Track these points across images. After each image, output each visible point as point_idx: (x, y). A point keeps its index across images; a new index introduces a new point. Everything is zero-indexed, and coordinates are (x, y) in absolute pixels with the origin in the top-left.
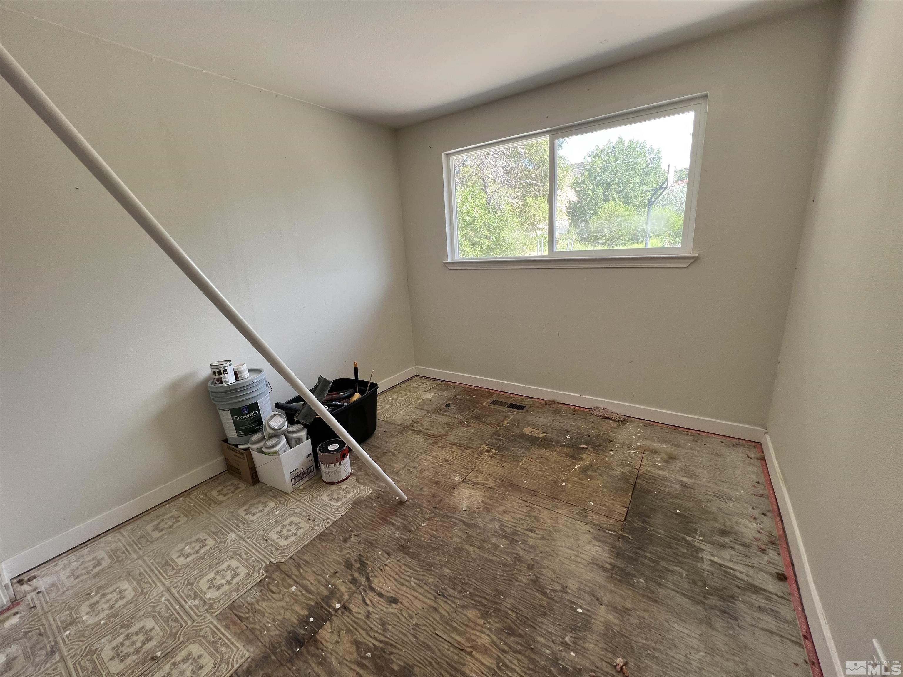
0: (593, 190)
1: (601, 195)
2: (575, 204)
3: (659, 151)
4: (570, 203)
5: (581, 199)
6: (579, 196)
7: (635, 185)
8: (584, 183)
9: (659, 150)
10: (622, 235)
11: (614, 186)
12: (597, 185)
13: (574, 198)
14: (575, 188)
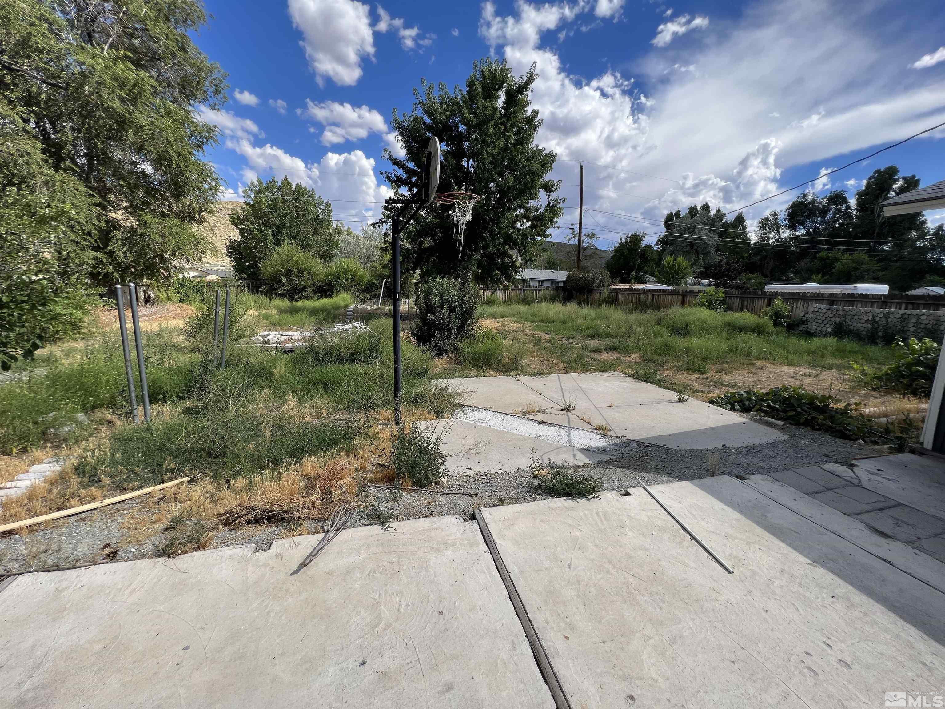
0: (260, 230)
1: (270, 237)
2: (240, 243)
3: (328, 205)
4: (232, 242)
5: (246, 239)
6: (242, 234)
7: (308, 234)
8: (247, 221)
9: (328, 202)
10: (305, 287)
11: (285, 231)
12: (265, 225)
13: (236, 236)
14: (236, 224)
